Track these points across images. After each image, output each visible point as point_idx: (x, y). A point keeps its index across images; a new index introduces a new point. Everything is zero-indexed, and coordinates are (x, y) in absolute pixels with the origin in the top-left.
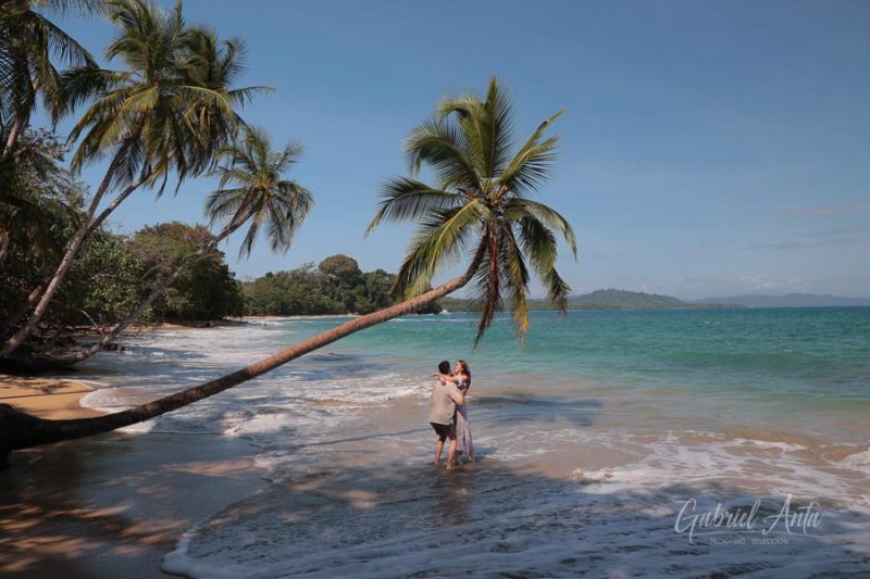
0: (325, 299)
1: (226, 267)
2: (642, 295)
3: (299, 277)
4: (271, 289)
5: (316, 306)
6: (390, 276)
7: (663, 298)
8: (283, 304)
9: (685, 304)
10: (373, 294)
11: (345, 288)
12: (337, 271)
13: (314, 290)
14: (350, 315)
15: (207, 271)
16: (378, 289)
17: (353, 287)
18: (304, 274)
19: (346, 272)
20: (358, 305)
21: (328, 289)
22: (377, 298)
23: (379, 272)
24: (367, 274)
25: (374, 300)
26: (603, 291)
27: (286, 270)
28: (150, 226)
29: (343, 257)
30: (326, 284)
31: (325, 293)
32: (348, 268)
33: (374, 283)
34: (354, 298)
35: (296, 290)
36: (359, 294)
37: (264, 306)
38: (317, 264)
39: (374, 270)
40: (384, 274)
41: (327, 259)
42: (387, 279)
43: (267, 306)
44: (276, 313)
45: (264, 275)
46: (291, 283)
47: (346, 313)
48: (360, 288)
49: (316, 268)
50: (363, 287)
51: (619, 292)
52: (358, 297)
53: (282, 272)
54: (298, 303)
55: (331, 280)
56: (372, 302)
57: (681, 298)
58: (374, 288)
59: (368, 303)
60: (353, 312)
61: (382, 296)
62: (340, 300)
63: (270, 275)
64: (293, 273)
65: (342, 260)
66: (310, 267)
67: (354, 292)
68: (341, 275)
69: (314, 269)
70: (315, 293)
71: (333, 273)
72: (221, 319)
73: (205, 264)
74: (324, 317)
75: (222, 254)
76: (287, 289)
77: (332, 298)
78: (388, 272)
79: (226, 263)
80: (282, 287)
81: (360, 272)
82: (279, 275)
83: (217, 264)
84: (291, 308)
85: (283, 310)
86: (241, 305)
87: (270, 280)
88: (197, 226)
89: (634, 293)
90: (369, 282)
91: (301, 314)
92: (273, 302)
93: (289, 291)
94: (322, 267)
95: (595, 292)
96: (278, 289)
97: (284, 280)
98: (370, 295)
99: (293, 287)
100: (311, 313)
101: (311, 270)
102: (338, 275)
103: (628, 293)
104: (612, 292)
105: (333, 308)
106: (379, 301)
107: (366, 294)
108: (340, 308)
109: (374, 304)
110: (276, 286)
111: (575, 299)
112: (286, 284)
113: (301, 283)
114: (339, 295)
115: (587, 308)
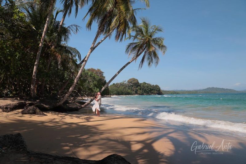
0: (129, 91)
1: (105, 81)
2: (222, 88)
3: (122, 84)
4: (115, 88)
5: (127, 92)
6: (147, 84)
7: (230, 90)
8: (118, 92)
9: (238, 92)
11: (135, 87)
12: (132, 83)
13: (126, 88)
15: (100, 82)
16: (144, 88)
17: (137, 87)
18: (123, 84)
19: (135, 83)
20: (138, 92)
22: (144, 90)
23: (144, 83)
24: (141, 83)
26: (210, 88)
29: (134, 79)
30: (129, 86)
31: (129, 89)
33: (143, 86)
34: (137, 90)
35: (121, 88)
36: (139, 89)
37: (113, 92)
40: (146, 83)
41: (130, 79)
42: (147, 85)
43: (114, 93)
45: (112, 84)
46: (120, 86)
47: (135, 95)
48: (139, 87)
51: (215, 88)
52: (139, 90)
53: (117, 83)
54: (122, 92)
55: (131, 85)
57: (236, 90)
58: (143, 88)
59: (141, 92)
60: (137, 94)
61: (145, 90)
62: (133, 91)
64: (120, 83)
65: (134, 80)
67: (137, 88)
68: (134, 84)
69: (126, 82)
70: (126, 89)
71: (131, 83)
73: (100, 80)
75: (105, 77)
76: (119, 88)
77: (131, 90)
78: (147, 83)
79: (106, 80)
80: (117, 87)
81: (139, 83)
82: (116, 84)
83: (103, 80)
84: (120, 93)
85: (118, 94)
87: (114, 85)
88: (98, 69)
89: (220, 88)
90: (142, 86)
91: (123, 95)
92: (116, 92)
94: (128, 82)
95: (207, 88)
97: (118, 85)
98: (142, 89)
99: (121, 87)
100: (126, 94)
101: (125, 83)
103: (218, 88)
104: (213, 88)
105: (131, 93)
106: (144, 91)
107: (141, 89)
108: (133, 93)
109: (143, 92)
110: (116, 87)
111: (202, 90)
112: (118, 86)
113: (123, 86)
114: (133, 90)
115: (205, 93)
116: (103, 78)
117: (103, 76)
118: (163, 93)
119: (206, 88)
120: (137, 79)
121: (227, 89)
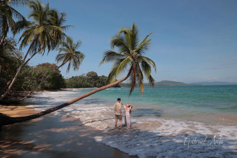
0: (88, 83)
1: (61, 75)
2: (174, 82)
3: (81, 77)
4: (73, 81)
5: (86, 85)
6: (106, 77)
7: (180, 83)
8: (76, 85)
9: (186, 84)
10: (101, 82)
11: (94, 81)
12: (91, 76)
13: (85, 81)
14: (95, 88)
15: (56, 76)
16: (103, 81)
17: (96, 80)
18: (82, 77)
20: (97, 85)
21: (89, 81)
22: (102, 83)
23: (103, 76)
24: (100, 77)
26: (164, 81)
27: (77, 76)
28: (40, 64)
30: (88, 79)
31: (88, 82)
32: (94, 75)
33: (102, 79)
34: (96, 83)
35: (80, 81)
36: (97, 82)
37: (71, 85)
38: (86, 74)
40: (104, 77)
41: (89, 73)
42: (105, 78)
43: (72, 86)
44: (75, 87)
45: (71, 77)
46: (79, 79)
48: (98, 80)
49: (86, 75)
51: (168, 81)
52: (97, 83)
54: (81, 85)
55: (90, 78)
56: (101, 84)
57: (185, 83)
58: (101, 80)
60: (96, 87)
62: (92, 84)
63: (73, 77)
64: (79, 76)
65: (93, 73)
66: (84, 75)
67: (96, 81)
68: (93, 77)
69: (85, 75)
72: (60, 89)
73: (56, 74)
74: (88, 88)
75: (60, 71)
77: (90, 83)
78: (105, 76)
81: (98, 76)
82: (76, 77)
83: (59, 74)
84: (79, 86)
85: (77, 87)
86: (65, 85)
87: (73, 78)
88: (53, 64)
89: (172, 82)
91: (82, 88)
92: (74, 85)
93: (78, 81)
94: (87, 75)
96: (75, 81)
97: (77, 78)
98: (100, 82)
100: (84, 87)
101: (84, 76)
102: (92, 77)
103: (171, 81)
104: (166, 81)
105: (90, 86)
106: (103, 84)
107: (99, 82)
108: (92, 86)
109: (101, 85)
111: (157, 83)
112: (78, 79)
113: (82, 79)
114: (92, 82)
115: (160, 86)
116: (58, 73)
117: (58, 70)
118: (120, 86)
119: (161, 81)
120: (95, 73)
121: (178, 82)
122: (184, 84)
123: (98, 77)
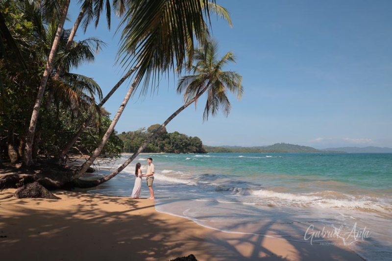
0: (151, 145)
3: (138, 134)
4: (125, 140)
5: (147, 148)
6: (181, 134)
7: (307, 148)
8: (131, 147)
10: (173, 143)
11: (160, 140)
14: (162, 153)
16: (175, 141)
17: (164, 140)
18: (140, 133)
19: (161, 133)
20: (166, 148)
22: (175, 145)
23: (176, 133)
24: (170, 134)
25: (173, 146)
27: (131, 131)
29: (159, 125)
32: (162, 131)
33: (174, 138)
34: (164, 145)
35: (137, 141)
36: (166, 143)
38: (147, 128)
39: (173, 132)
40: (178, 134)
41: (152, 126)
42: (179, 136)
44: (127, 152)
45: (121, 133)
46: (134, 137)
47: (160, 152)
48: (167, 140)
49: (146, 130)
50: (169, 140)
52: (166, 144)
58: (174, 141)
59: (170, 148)
60: (163, 151)
61: (177, 144)
62: (157, 146)
63: (124, 133)
64: (135, 132)
65: (159, 127)
67: (164, 142)
69: (145, 131)
74: (150, 153)
76: (133, 139)
77: (153, 145)
80: (129, 138)
81: (167, 133)
82: (128, 133)
87: (124, 135)
90: (171, 137)
92: (127, 146)
93: (134, 141)
94: (149, 130)
96: (129, 140)
97: (131, 135)
98: (171, 144)
99: (135, 139)
101: (143, 131)
105: (154, 150)
106: (175, 147)
107: (169, 143)
108: (157, 150)
109: (173, 148)
110: (127, 138)
111: (266, 147)
112: (132, 137)
113: (139, 137)
114: (157, 143)
115: (271, 152)
118: (206, 150)
122: (314, 150)
123: (167, 135)
